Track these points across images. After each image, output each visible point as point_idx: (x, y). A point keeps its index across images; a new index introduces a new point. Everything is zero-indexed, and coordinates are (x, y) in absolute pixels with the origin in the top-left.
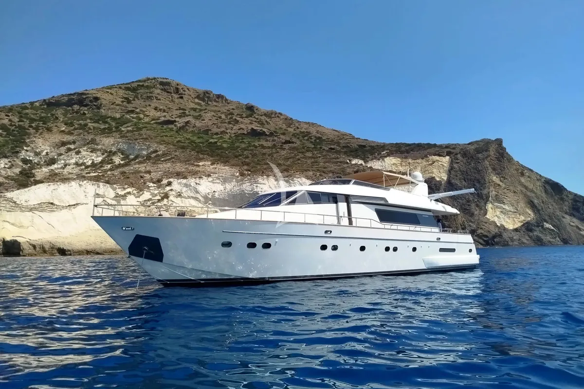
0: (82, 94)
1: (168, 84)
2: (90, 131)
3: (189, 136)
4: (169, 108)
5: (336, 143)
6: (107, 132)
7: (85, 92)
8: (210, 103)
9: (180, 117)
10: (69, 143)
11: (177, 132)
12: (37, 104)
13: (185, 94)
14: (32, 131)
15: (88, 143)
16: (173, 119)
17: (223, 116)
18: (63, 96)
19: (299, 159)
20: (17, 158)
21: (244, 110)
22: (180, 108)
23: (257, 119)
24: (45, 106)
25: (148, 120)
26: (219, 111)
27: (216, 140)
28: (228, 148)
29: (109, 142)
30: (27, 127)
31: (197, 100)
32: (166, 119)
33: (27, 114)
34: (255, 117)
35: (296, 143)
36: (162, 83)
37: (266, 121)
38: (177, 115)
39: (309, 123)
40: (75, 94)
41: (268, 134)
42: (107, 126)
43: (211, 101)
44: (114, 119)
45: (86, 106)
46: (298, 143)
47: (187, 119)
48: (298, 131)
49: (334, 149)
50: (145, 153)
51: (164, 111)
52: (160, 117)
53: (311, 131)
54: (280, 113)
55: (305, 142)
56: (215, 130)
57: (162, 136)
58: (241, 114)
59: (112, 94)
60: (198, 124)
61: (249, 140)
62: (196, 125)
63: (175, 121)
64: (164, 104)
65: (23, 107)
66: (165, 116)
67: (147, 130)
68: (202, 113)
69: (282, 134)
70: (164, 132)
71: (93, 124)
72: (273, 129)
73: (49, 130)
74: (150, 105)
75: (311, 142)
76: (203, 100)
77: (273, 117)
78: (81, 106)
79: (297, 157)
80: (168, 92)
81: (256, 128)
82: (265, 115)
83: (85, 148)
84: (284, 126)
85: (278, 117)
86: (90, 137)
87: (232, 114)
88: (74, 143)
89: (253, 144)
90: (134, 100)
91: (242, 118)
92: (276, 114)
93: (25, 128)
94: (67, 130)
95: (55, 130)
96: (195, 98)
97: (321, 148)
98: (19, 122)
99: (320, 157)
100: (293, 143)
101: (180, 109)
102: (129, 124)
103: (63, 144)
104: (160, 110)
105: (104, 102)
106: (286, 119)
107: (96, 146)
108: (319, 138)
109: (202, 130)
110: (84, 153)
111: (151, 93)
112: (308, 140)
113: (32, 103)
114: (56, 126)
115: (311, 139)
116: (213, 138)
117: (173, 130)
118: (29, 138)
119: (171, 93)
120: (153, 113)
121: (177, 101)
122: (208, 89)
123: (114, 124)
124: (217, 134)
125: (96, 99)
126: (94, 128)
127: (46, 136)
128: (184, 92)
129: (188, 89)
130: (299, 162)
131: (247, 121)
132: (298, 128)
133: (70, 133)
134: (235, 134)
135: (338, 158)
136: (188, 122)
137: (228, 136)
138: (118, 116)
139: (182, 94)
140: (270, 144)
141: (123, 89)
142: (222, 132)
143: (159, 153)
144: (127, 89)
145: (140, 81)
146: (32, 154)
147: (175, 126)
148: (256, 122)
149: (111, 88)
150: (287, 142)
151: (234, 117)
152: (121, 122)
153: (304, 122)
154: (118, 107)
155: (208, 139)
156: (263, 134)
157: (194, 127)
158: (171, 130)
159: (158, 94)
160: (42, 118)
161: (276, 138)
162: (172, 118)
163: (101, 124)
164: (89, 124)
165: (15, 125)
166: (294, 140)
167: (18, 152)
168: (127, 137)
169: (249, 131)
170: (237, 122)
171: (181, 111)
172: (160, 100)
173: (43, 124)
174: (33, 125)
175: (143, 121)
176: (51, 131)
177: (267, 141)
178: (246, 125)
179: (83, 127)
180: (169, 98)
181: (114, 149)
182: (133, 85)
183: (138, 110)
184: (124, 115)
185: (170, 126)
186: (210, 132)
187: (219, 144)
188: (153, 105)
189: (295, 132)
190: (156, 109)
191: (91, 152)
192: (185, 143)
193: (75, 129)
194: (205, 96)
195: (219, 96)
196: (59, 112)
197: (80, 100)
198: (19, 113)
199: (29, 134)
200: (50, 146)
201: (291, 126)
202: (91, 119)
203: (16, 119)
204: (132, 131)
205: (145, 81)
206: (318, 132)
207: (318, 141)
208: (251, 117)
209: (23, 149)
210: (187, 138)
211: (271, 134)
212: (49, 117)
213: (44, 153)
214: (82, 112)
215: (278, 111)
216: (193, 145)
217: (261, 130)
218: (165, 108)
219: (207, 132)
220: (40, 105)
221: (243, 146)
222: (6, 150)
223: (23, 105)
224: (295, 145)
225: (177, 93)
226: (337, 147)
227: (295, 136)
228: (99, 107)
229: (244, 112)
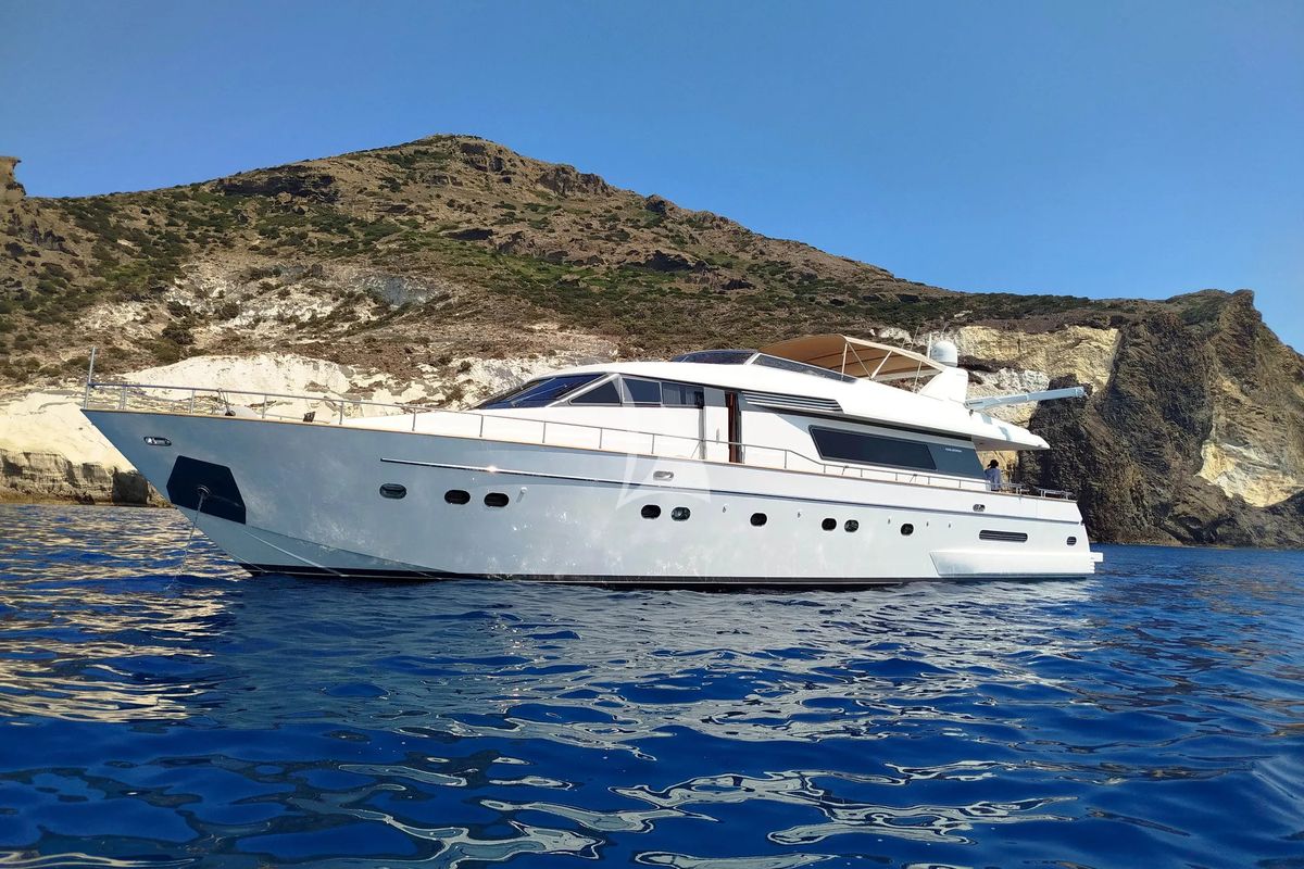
0: (299, 168)
1: (480, 149)
2: (311, 249)
3: (519, 266)
4: (480, 203)
5: (848, 289)
6: (346, 252)
7: (306, 165)
8: (566, 193)
9: (502, 223)
10: (267, 273)
11: (493, 256)
12: (206, 189)
13: (514, 173)
14: (193, 245)
15: (305, 276)
16: (486, 228)
17: (596, 224)
18: (259, 171)
19: (757, 324)
20: (161, 302)
21: (644, 210)
22: (502, 202)
23: (671, 231)
24: (222, 194)
25: (432, 227)
26: (588, 212)
27: (576, 277)
28: (602, 294)
29: (350, 273)
30: (182, 237)
31: (540, 187)
32: (471, 227)
33: (184, 209)
34: (665, 227)
35: (755, 288)
36: (466, 148)
37: (691, 237)
38: (495, 218)
39: (788, 242)
40: (283, 167)
41: (692, 264)
42: (347, 239)
43: (571, 189)
44: (361, 224)
45: (304, 194)
46: (761, 287)
47: (515, 228)
48: (761, 261)
49: (841, 303)
50: (422, 299)
51: (469, 210)
52: (459, 223)
53: (792, 260)
54: (721, 219)
55: (778, 285)
56: (575, 253)
57: (461, 265)
58: (636, 218)
59: (360, 170)
60: (540, 239)
61: (650, 278)
62: (536, 241)
63: (490, 233)
64: (468, 193)
65: (178, 194)
66: (469, 221)
67: (430, 250)
68: (550, 216)
69: (723, 266)
70: (465, 256)
71: (319, 235)
72: (704, 255)
73: (228, 244)
74: (438, 196)
75: (791, 286)
76: (555, 188)
77: (707, 228)
78: (294, 195)
79: (754, 319)
80: (479, 168)
81: (665, 251)
82: (689, 221)
83: (299, 286)
84: (731, 249)
85: (718, 226)
86: (310, 262)
87: (615, 218)
88: (277, 273)
89: (657, 286)
90: (406, 184)
91: (637, 228)
92: (714, 219)
93: (178, 240)
94: (263, 246)
95: (239, 243)
96: (537, 181)
97: (812, 300)
98: (167, 225)
99: (806, 320)
100: (748, 286)
101: (503, 205)
102: (393, 237)
103: (256, 275)
104: (461, 206)
105: (343, 187)
106: (736, 232)
107: (321, 282)
108: (810, 277)
109: (547, 254)
110: (296, 296)
111: (442, 169)
112: (781, 281)
113: (195, 187)
114: (242, 236)
115: (792, 278)
116: (570, 272)
117: (485, 253)
118: (185, 260)
119: (484, 169)
120: (443, 213)
121: (497, 187)
122: (566, 162)
123: (361, 235)
124: (580, 262)
125: (327, 180)
126: (320, 243)
127: (221, 255)
128: (512, 169)
129: (522, 161)
130: (757, 329)
131: (647, 234)
132: (762, 253)
133: (270, 253)
134: (618, 263)
135: (848, 324)
136: (517, 236)
137: (603, 268)
138: (371, 217)
139: (508, 172)
140: (694, 288)
141: (385, 160)
142: (592, 260)
143: (451, 300)
144: (393, 159)
145: (420, 143)
146: (191, 295)
147: (491, 242)
148: (667, 236)
149: (359, 156)
150: (735, 285)
151: (620, 227)
152: (376, 231)
153: (778, 240)
154: (371, 199)
155: (558, 272)
156: (682, 264)
157: (530, 246)
158: (482, 251)
159: (459, 172)
160: (213, 218)
161: (710, 275)
162: (486, 225)
163: (334, 234)
164: (310, 234)
165: (159, 232)
166: (751, 279)
167: (161, 290)
168: (386, 264)
169: (649, 258)
170: (625, 236)
171: (505, 210)
172: (461, 184)
173: (216, 231)
174: (196, 233)
175: (422, 231)
176: (231, 247)
177: (689, 280)
178: (645, 244)
179: (298, 240)
180: (481, 181)
181: (358, 290)
182: (404, 151)
183: (412, 207)
184: (383, 217)
185: (480, 243)
186: (564, 259)
187: (582, 285)
188: (446, 196)
189: (754, 262)
190: (451, 204)
191: (311, 294)
192: (508, 280)
193: (281, 244)
194: (559, 179)
195: (590, 179)
196: (250, 207)
197: (293, 183)
198: (169, 207)
199: (188, 252)
200: (227, 279)
201: (747, 248)
202: (314, 224)
203: (161, 220)
204: (398, 252)
205: (430, 143)
206: (807, 263)
207: (806, 283)
208: (658, 226)
209: (173, 283)
210: (513, 271)
211: (700, 266)
212: (228, 217)
213: (215, 294)
214: (296, 208)
215: (719, 215)
216: (525, 286)
217: (679, 256)
218: (471, 203)
219: (558, 257)
220: (212, 191)
221: (635, 290)
222: (138, 284)
223: (178, 190)
224: (753, 292)
225: (499, 169)
226: (851, 299)
227: (754, 273)
228: (331, 199)
229: (642, 214)
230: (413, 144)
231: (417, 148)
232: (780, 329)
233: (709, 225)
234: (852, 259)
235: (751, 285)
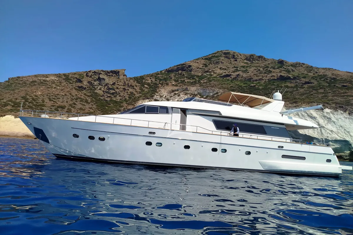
0: (184, 64)
1: (228, 53)
2: (186, 84)
3: (238, 83)
4: (228, 67)
5: (349, 81)
6: (193, 84)
7: (185, 63)
8: (253, 62)
9: (234, 72)
10: (176, 91)
11: (231, 81)
12: (163, 72)
13: (238, 58)
14: (160, 85)
15: (184, 90)
16: (230, 74)
17: (261, 69)
18: (175, 66)
19: (312, 95)
20: (153, 99)
21: (277, 64)
22: (234, 66)
23: (285, 69)
24: (167, 73)
25: (215, 75)
26: (259, 66)
27: (255, 85)
28: (262, 89)
29: (194, 89)
30: (158, 84)
31: (245, 61)
32: (226, 74)
33: (159, 77)
34: (284, 68)
35: (314, 83)
36: (225, 53)
37: (292, 70)
38: (232, 71)
39: (326, 68)
40: (180, 64)
41: (292, 78)
42: (194, 80)
43: (254, 60)
44: (198, 76)
45: (184, 71)
46: (316, 83)
47: (238, 73)
48: (316, 75)
49: (346, 86)
50: (211, 94)
51: (225, 69)
52: (222, 73)
53: (328, 74)
54: (302, 64)
55: (322, 82)
56: (255, 78)
57: (222, 84)
58: (274, 66)
59: (198, 63)
60: (245, 75)
61: (278, 83)
62: (244, 76)
63: (231, 75)
64: (225, 65)
65: (157, 74)
66: (225, 73)
67: (215, 81)
68: (248, 69)
69: (303, 77)
70: (224, 82)
71: (187, 80)
72: (297, 75)
73: (167, 84)
74: (217, 67)
75: (327, 82)
76: (249, 60)
77: (298, 67)
78: (182, 71)
79: (311, 93)
80: (228, 58)
81: (283, 75)
82: (292, 65)
83: (182, 93)
84: (306, 72)
85: (301, 66)
86: (185, 87)
87: (268, 67)
88: (178, 90)
89: (280, 85)
90: (209, 65)
91: (275, 69)
92: (300, 64)
93: (157, 84)
94: (175, 84)
95: (170, 84)
96: (244, 60)
97: (334, 86)
98: (155, 81)
99: (330, 92)
100: (311, 83)
101: (235, 67)
102: (205, 79)
103: (173, 91)
104: (223, 69)
105: (193, 68)
106: (307, 67)
107: (187, 92)
108: (334, 79)
109: (247, 79)
110: (181, 96)
111: (218, 60)
112: (323, 81)
113: (161, 72)
114: (171, 82)
115: (328, 80)
116: (253, 83)
117: (229, 80)
118: (158, 89)
119: (230, 58)
120: (218, 71)
121: (233, 63)
122: (252, 53)
123: (197, 79)
124: (256, 80)
125: (190, 66)
126: (188, 82)
127: (166, 87)
128: (237, 57)
129: (240, 55)
130: (312, 96)
131: (278, 70)
132: (316, 72)
133: (176, 86)
134: (268, 79)
135: (346, 93)
136: (238, 75)
137: (263, 81)
138: (200, 74)
139: (236, 58)
140: (293, 85)
141: (204, 59)
142: (260, 79)
143: (219, 94)
144: (206, 59)
145: (213, 54)
146: (159, 97)
147: (231, 78)
148: (284, 71)
149: (198, 59)
150: (306, 83)
151: (269, 69)
152: (201, 78)
153: (322, 68)
154: (200, 70)
155: (249, 84)
156: (289, 78)
157: (242, 77)
158: (228, 80)
159: (223, 60)
160: (165, 78)
161: (298, 81)
162: (230, 73)
163: (191, 80)
164: (186, 80)
165: (153, 83)
166: (312, 81)
167: (153, 96)
168: (203, 86)
169: (278, 77)
170: (270, 72)
171: (235, 68)
172: (223, 63)
173: (165, 81)
174: (161, 82)
175: (213, 76)
176: (168, 85)
177: (291, 83)
178: (277, 73)
179: (183, 82)
180: (229, 61)
181: (196, 93)
182: (209, 56)
183: (210, 70)
184: (203, 74)
185: (228, 78)
186: (252, 80)
187: (256, 87)
188: (219, 67)
189: (314, 75)
190: (220, 69)
191: (185, 95)
192: (235, 87)
193: (179, 83)
194: (251, 58)
195: (260, 57)
196: (172, 75)
197: (183, 68)
198: (155, 77)
199: (159, 87)
200: (167, 93)
201: (311, 72)
202: (187, 78)
203: (154, 80)
204: (206, 83)
205: (216, 53)
206: (333, 74)
207: (333, 81)
208: (281, 68)
209: (155, 94)
210: (237, 85)
211: (295, 78)
212: (168, 78)
213: (164, 96)
214: (183, 74)
215: (301, 62)
216: (239, 88)
217: (288, 76)
218: (226, 68)
219: (250, 79)
220: (165, 72)
221: (273, 87)
222: (148, 95)
223: (157, 73)
224: (313, 85)
225: (234, 58)
226: (350, 85)
227: (314, 79)
228: (191, 71)
229: (276, 65)
230: (211, 54)
231: (212, 55)
232: (320, 96)
233: (298, 66)
234: (350, 72)
235: (312, 83)
